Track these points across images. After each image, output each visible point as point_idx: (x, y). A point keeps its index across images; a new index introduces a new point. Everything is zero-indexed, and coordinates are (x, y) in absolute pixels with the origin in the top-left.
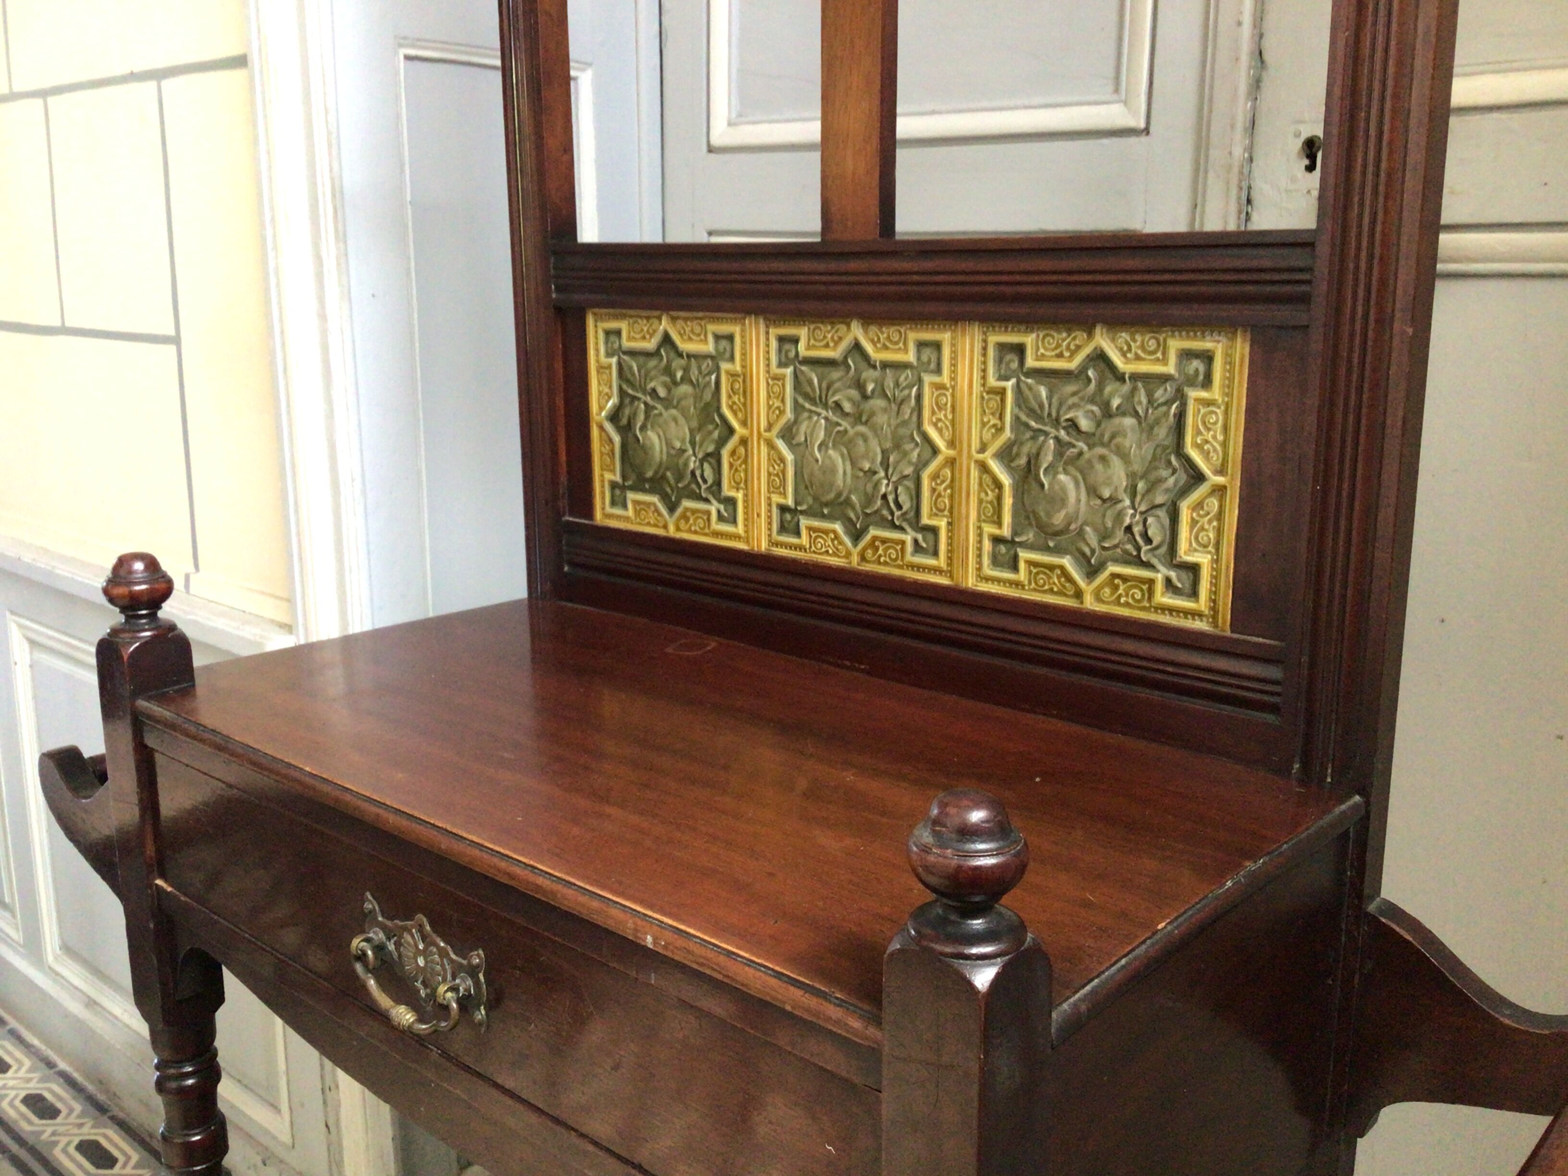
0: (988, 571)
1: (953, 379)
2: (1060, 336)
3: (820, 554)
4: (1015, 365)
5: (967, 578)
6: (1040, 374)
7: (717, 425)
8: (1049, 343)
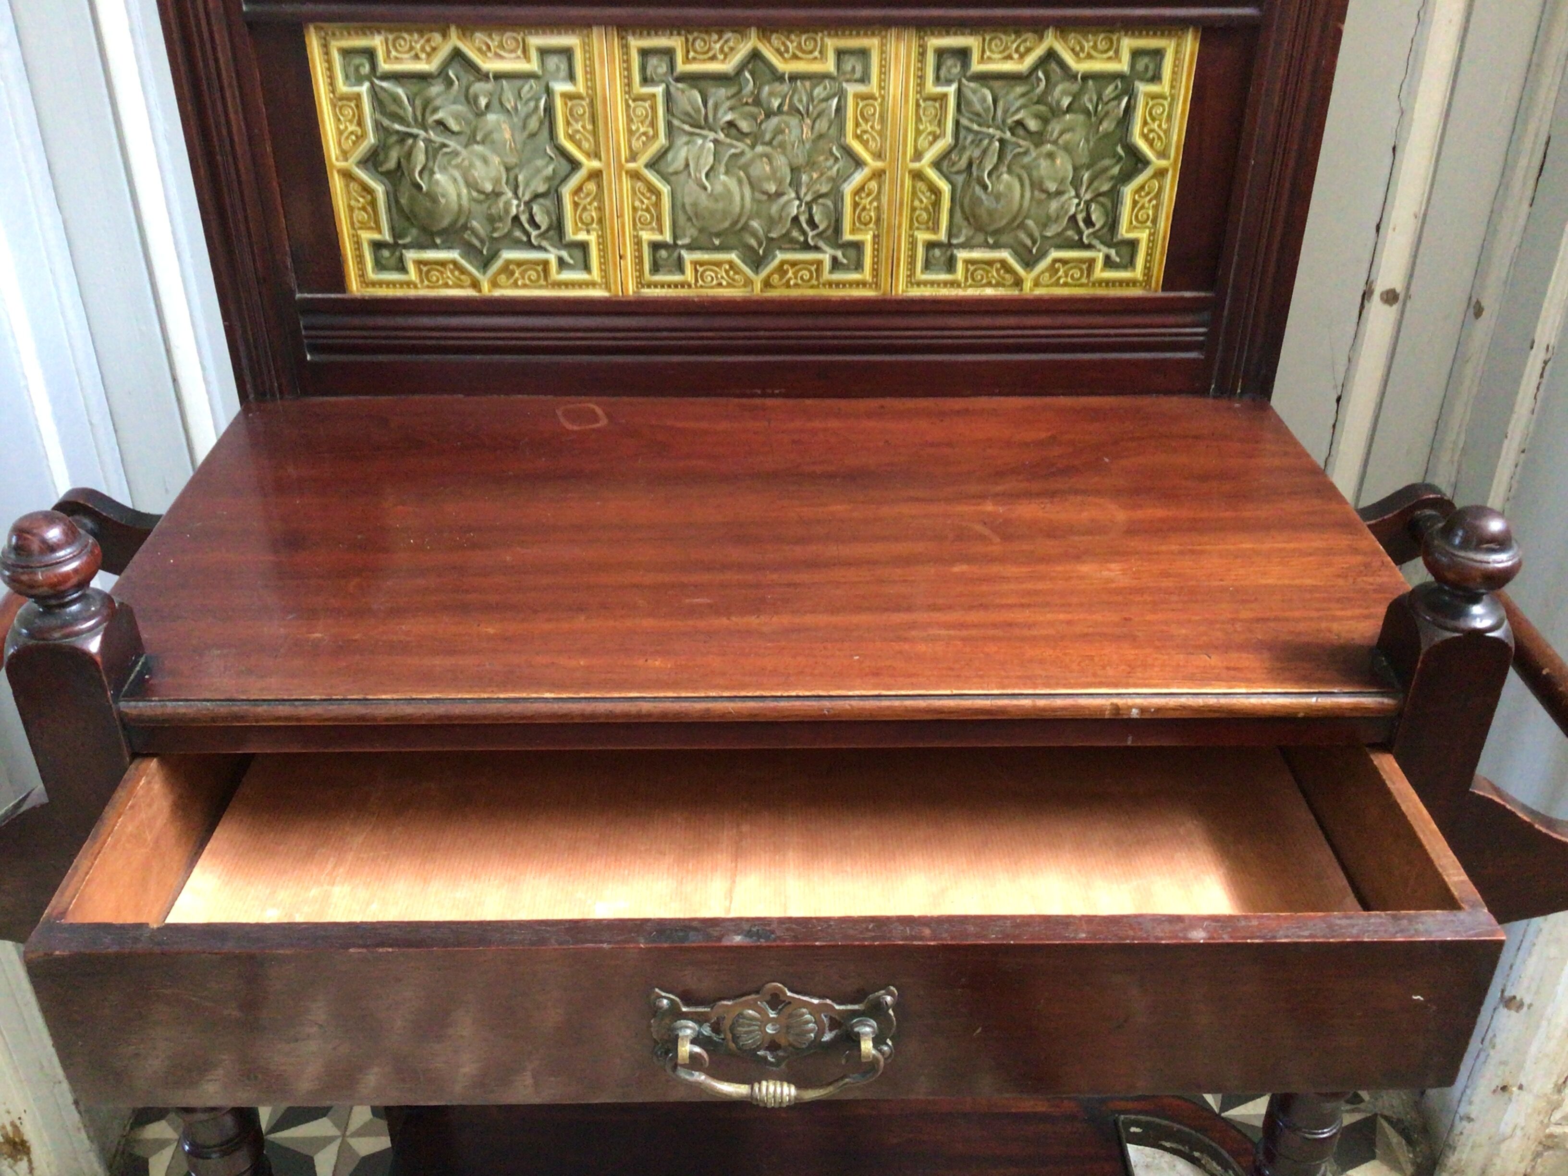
0: (921, 276)
1: (881, 88)
2: (1009, 39)
3: (712, 287)
4: (957, 70)
5: (897, 286)
6: (983, 78)
7: (551, 158)
8: (996, 45)
